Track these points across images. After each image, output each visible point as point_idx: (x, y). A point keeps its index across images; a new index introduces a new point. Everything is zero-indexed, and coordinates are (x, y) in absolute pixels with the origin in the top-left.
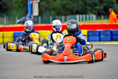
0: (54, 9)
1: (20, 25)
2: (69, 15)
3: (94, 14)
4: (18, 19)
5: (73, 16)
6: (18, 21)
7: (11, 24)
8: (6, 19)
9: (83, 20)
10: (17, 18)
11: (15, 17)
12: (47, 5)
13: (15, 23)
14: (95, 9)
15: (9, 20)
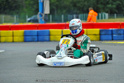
0: (65, 8)
1: (30, 24)
2: (81, 13)
3: (107, 12)
4: (29, 17)
5: (84, 14)
6: (29, 19)
7: (21, 22)
8: (16, 17)
10: (27, 16)
12: (57, 3)
13: (25, 22)
14: (107, 8)
15: (19, 18)
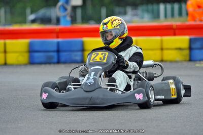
1: (35, 26)
2: (142, 4)
4: (32, 12)
5: (150, 7)
6: (32, 17)
7: (16, 23)
8: (5, 12)
9: (173, 15)
10: (28, 11)
11: (24, 9)
13: (24, 21)
15: (12, 13)
